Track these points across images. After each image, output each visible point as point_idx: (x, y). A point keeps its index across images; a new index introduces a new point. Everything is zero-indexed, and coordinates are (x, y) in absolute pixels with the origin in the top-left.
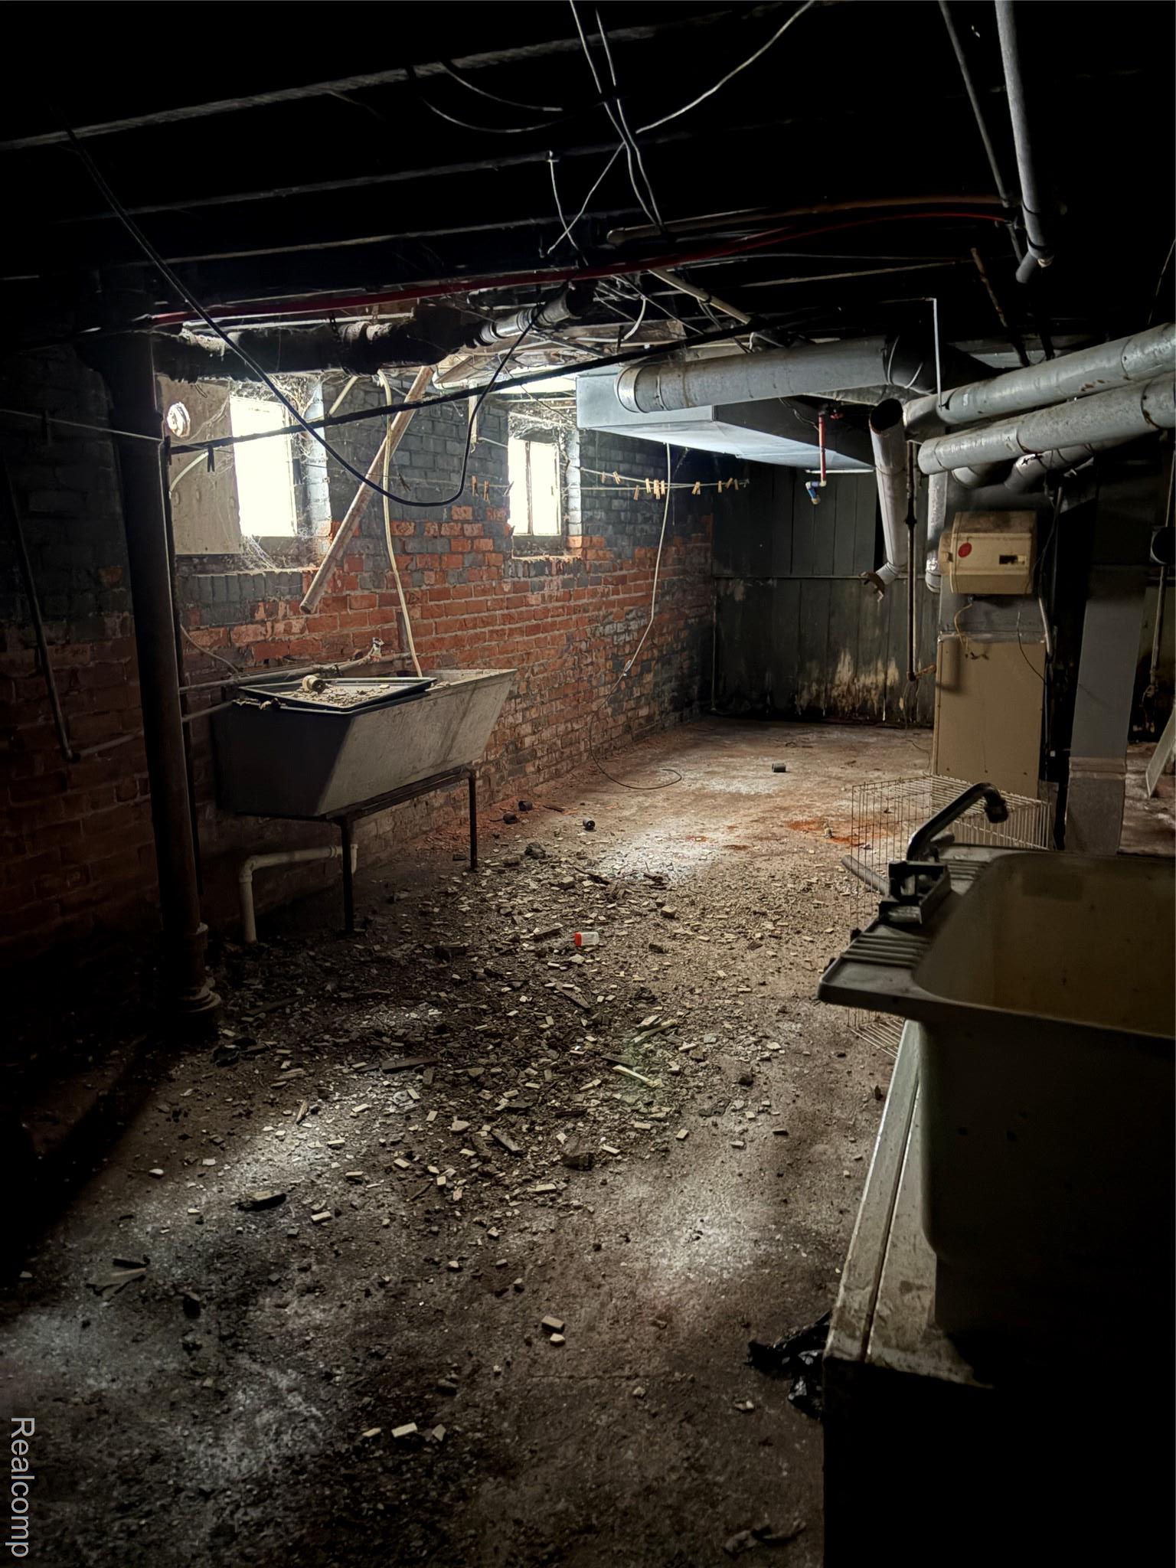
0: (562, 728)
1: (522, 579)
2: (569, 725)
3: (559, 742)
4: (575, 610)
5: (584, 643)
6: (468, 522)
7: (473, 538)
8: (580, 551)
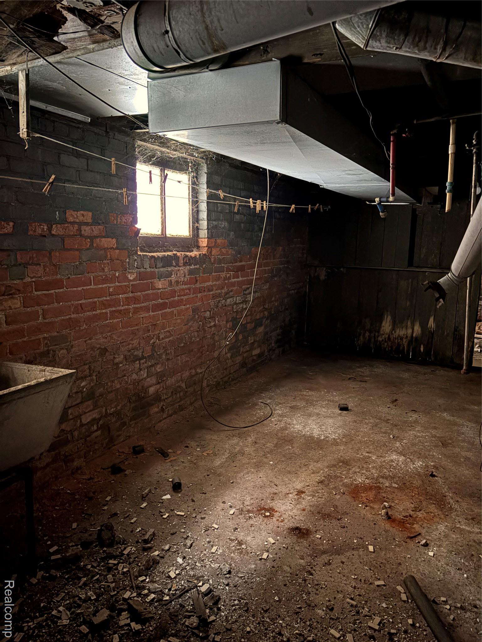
0: (186, 374)
1: (149, 270)
2: (193, 371)
3: (183, 385)
4: (200, 290)
5: (208, 313)
6: (87, 224)
7: (92, 238)
8: (206, 248)
